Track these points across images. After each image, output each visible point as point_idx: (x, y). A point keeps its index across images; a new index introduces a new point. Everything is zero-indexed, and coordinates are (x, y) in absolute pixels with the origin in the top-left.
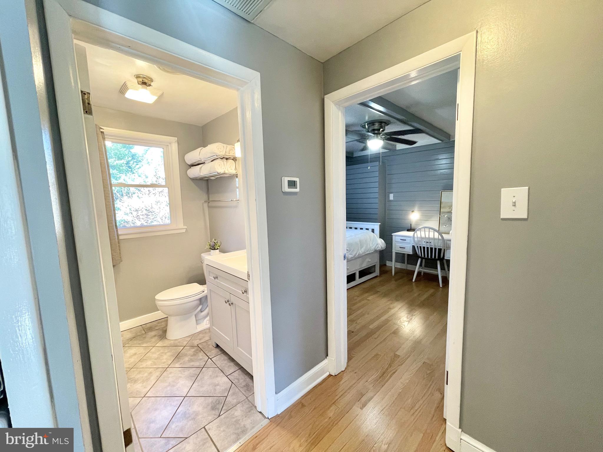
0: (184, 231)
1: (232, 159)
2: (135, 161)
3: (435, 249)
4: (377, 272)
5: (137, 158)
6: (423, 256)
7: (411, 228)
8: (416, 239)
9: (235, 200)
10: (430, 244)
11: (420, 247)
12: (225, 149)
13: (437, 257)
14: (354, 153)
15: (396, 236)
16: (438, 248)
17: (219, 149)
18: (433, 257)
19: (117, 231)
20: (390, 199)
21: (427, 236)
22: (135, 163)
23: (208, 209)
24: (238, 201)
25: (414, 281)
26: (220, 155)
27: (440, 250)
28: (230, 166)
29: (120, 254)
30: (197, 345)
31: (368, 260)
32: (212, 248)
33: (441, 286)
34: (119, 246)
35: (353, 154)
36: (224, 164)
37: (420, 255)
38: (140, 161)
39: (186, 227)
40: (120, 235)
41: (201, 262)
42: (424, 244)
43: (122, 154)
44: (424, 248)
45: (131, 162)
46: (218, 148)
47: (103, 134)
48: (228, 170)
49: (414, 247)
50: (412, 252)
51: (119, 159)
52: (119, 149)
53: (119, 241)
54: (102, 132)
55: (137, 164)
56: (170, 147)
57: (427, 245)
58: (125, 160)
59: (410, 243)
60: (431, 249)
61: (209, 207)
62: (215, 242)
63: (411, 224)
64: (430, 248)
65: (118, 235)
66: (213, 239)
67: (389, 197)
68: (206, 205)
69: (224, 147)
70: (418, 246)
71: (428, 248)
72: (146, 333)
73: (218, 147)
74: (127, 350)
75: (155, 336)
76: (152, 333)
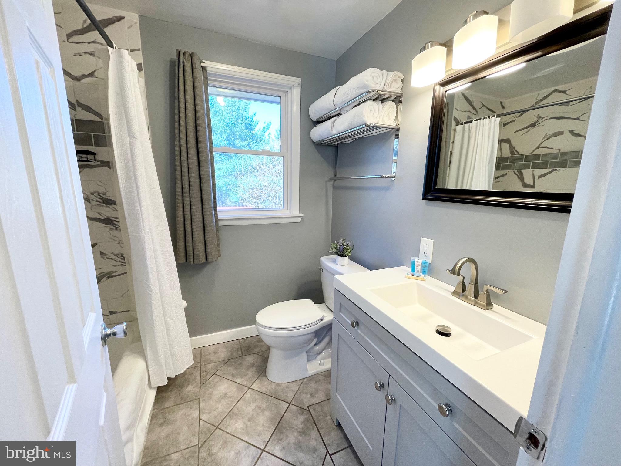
0: (299, 220)
1: (393, 101)
2: (255, 142)
5: (256, 139)
9: (387, 176)
12: (384, 79)
17: (375, 78)
19: (216, 214)
22: (254, 144)
23: (333, 190)
24: (393, 179)
26: (375, 90)
28: (388, 114)
29: (218, 246)
30: (308, 407)
32: (339, 253)
34: (218, 236)
36: (378, 108)
38: (259, 142)
39: (302, 215)
40: (220, 220)
41: (320, 270)
43: (245, 135)
45: (251, 143)
46: (373, 77)
47: (205, 72)
48: (383, 120)
51: (243, 140)
52: (243, 131)
53: (218, 228)
54: (203, 67)
55: (256, 146)
56: (290, 94)
58: (248, 142)
61: (334, 187)
62: (344, 243)
65: (217, 220)
66: (342, 239)
68: (330, 184)
69: (383, 75)
72: (242, 356)
73: (373, 75)
74: (217, 382)
75: (252, 365)
76: (250, 359)
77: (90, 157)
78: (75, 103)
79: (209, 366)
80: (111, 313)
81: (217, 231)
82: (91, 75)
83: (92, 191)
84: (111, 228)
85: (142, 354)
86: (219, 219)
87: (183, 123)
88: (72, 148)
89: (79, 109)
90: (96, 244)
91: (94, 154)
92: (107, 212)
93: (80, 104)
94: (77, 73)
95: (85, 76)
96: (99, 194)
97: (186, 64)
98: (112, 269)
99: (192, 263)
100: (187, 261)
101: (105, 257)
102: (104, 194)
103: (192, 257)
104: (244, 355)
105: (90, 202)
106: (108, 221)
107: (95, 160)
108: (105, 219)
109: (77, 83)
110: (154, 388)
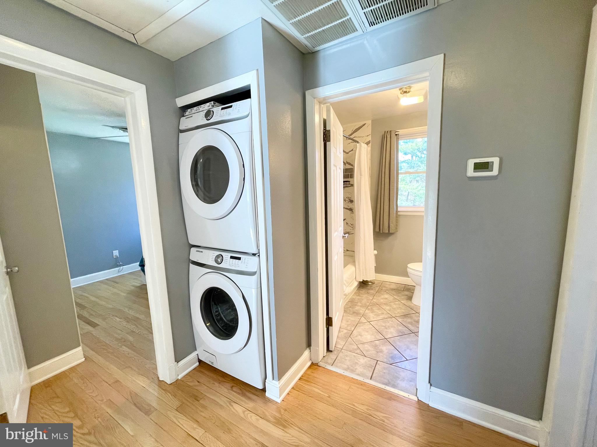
19: (397, 208)
29: (397, 225)
34: (397, 220)
53: (397, 216)
54: (396, 135)
65: (397, 211)
74: (385, 294)
75: (407, 295)
76: (407, 293)
77: (348, 183)
78: (346, 162)
79: (384, 288)
80: (347, 250)
81: (397, 217)
82: (352, 150)
83: (347, 197)
84: (351, 213)
85: (355, 266)
86: (398, 211)
87: (384, 164)
88: (342, 180)
89: (347, 164)
90: (345, 219)
91: (349, 182)
92: (350, 205)
93: (347, 163)
94: (347, 151)
95: (350, 151)
96: (349, 198)
97: (388, 136)
98: (350, 231)
99: (382, 232)
100: (379, 231)
101: (348, 225)
102: (351, 198)
103: (382, 229)
104: (404, 290)
105: (345, 201)
106: (351, 210)
107: (349, 184)
108: (350, 209)
109: (347, 154)
110: (357, 281)
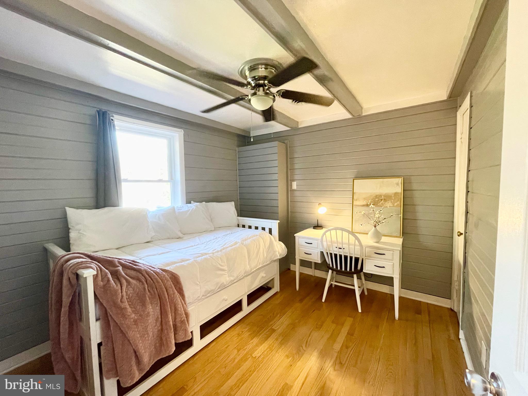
3: (351, 258)
4: (276, 288)
6: (335, 267)
7: (318, 225)
8: (325, 244)
10: (344, 250)
11: (331, 254)
13: (353, 270)
14: (251, 132)
15: (299, 237)
16: (355, 257)
18: (348, 270)
20: (293, 189)
21: (340, 240)
25: (323, 300)
27: (357, 260)
31: (263, 274)
33: (360, 311)
35: (249, 133)
37: (331, 266)
42: (335, 251)
44: (336, 255)
49: (322, 253)
50: (321, 260)
57: (339, 252)
59: (317, 248)
60: (346, 257)
63: (318, 220)
64: (344, 256)
67: (291, 185)
70: (327, 253)
71: (341, 256)
